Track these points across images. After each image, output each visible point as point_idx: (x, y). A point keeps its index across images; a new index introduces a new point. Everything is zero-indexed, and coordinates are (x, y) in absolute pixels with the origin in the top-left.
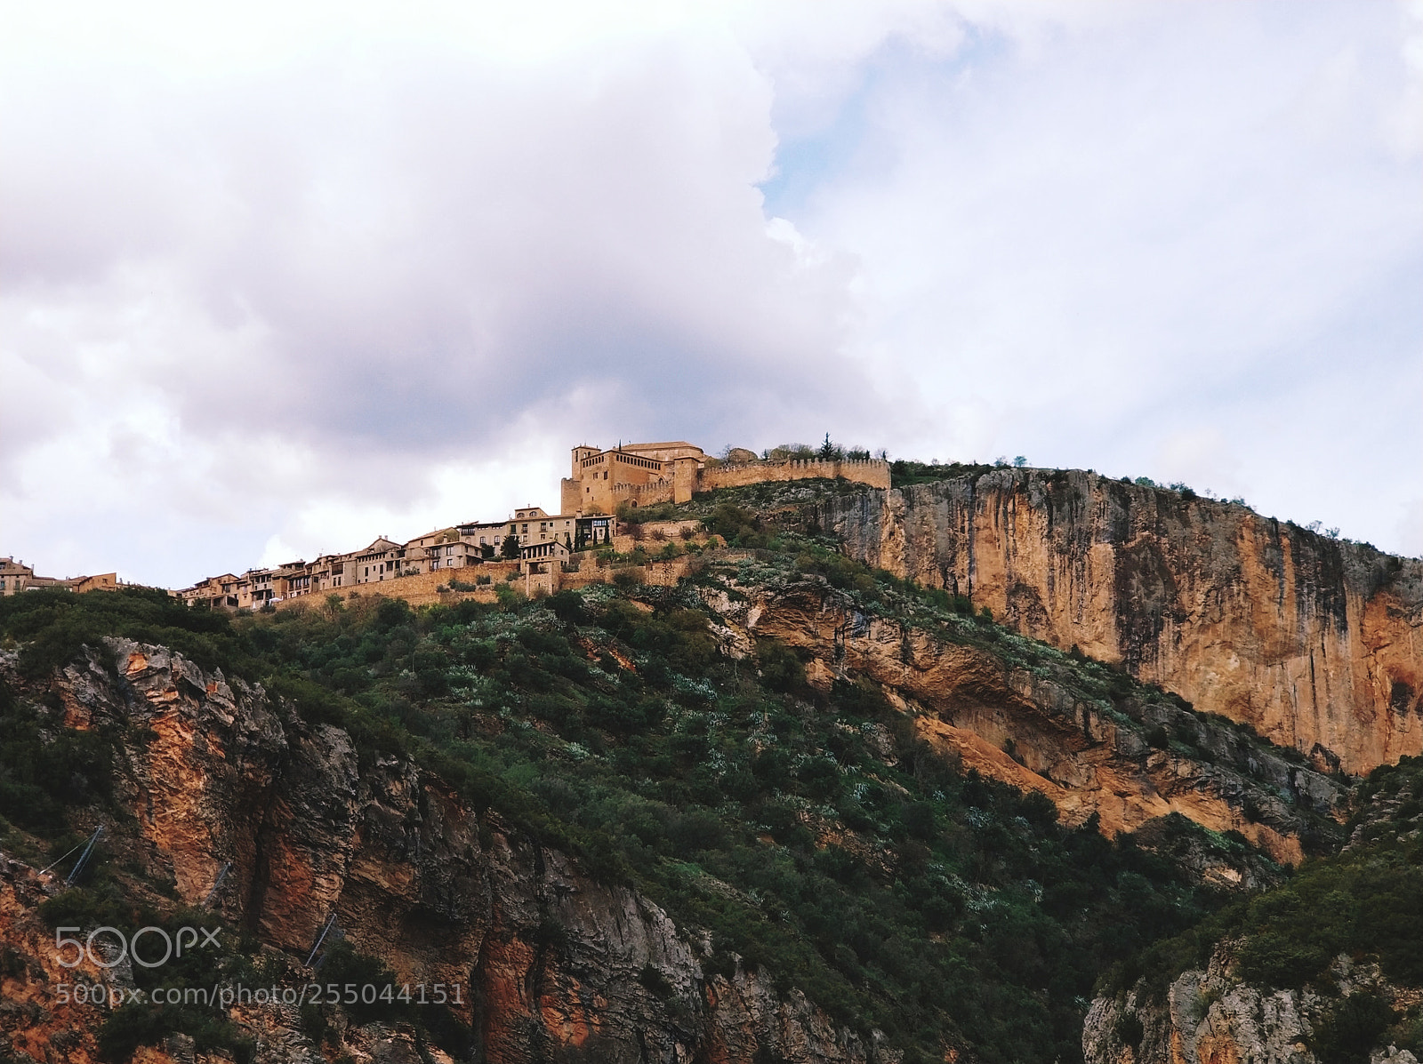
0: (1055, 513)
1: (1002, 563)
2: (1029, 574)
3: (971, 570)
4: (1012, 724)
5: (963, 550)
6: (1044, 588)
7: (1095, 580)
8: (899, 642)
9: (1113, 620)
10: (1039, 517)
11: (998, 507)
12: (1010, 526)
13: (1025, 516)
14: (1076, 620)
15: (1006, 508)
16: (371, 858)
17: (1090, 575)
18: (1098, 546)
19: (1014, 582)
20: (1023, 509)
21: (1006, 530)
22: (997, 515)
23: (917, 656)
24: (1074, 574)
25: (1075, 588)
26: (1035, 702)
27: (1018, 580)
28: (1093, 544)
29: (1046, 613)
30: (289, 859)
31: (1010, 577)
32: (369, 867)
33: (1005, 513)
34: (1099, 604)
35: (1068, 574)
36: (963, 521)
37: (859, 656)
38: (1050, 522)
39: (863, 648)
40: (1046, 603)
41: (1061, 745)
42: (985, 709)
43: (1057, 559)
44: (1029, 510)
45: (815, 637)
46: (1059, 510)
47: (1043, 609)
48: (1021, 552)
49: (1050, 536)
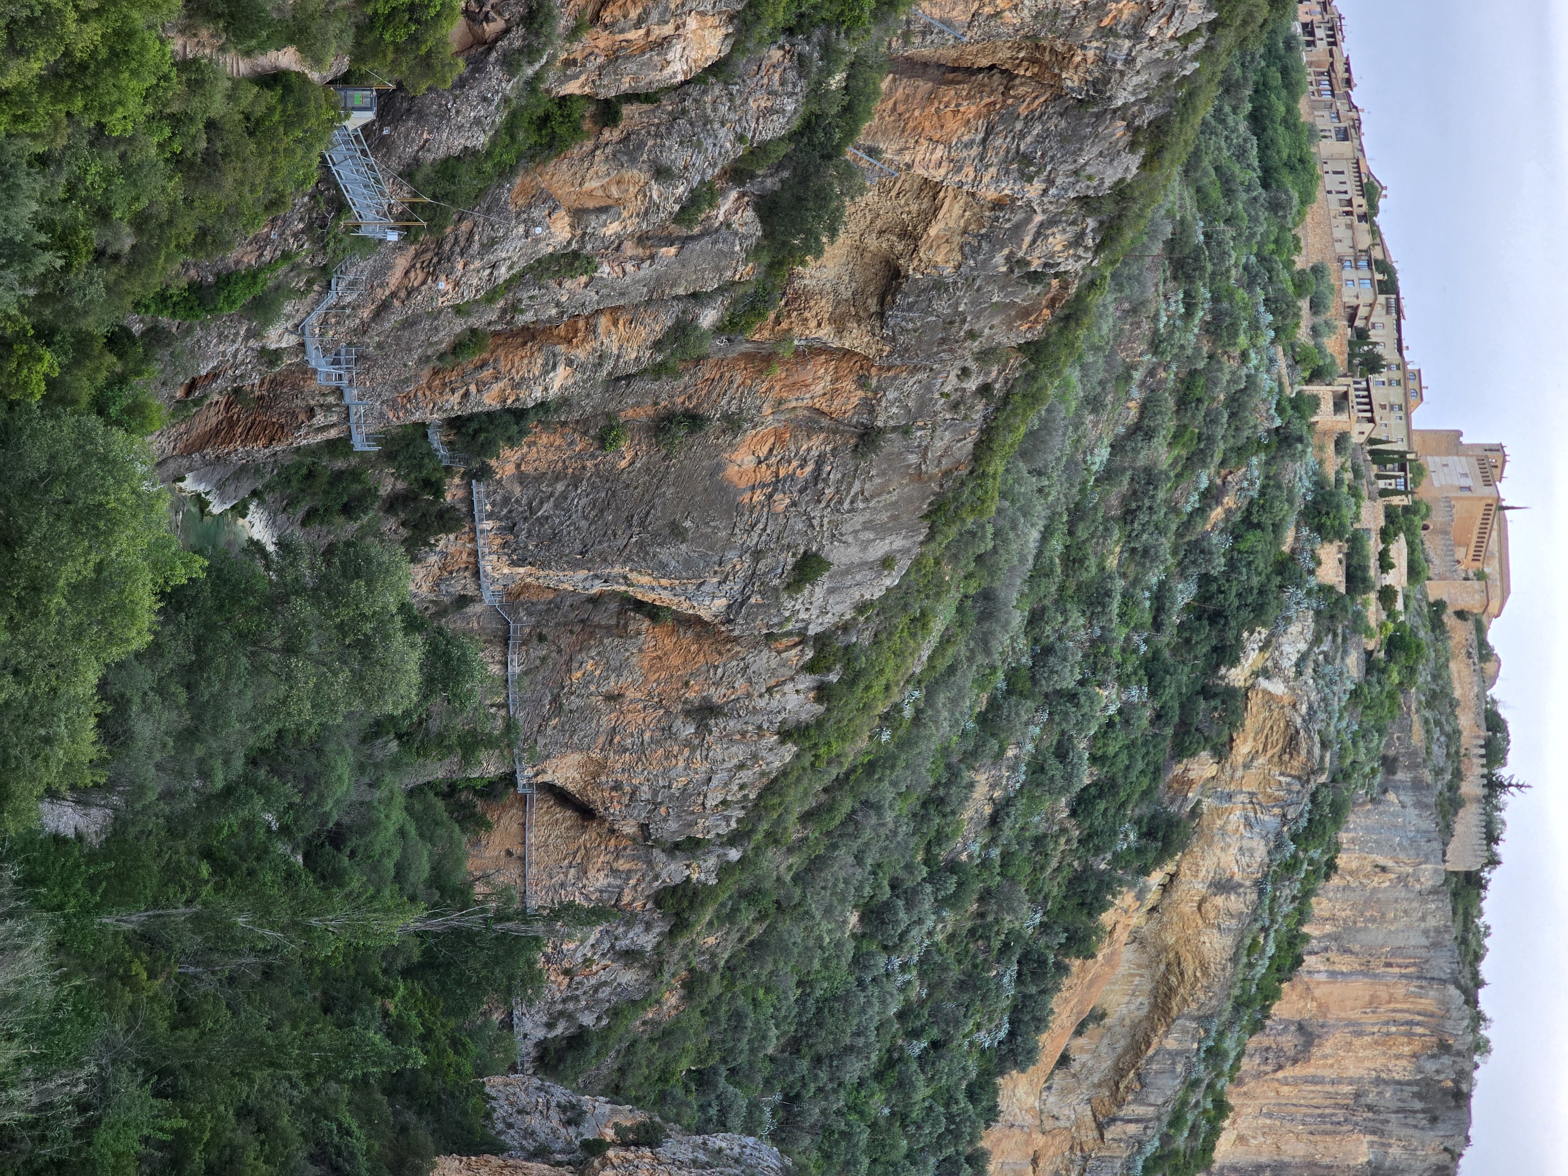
0: (1409, 1088)
1: (1343, 1015)
2: (1328, 1051)
3: (1333, 974)
4: (1127, 1022)
5: (1361, 964)
6: (1309, 1070)
7: (1318, 1138)
8: (1238, 878)
9: (1264, 1159)
10: (1405, 1069)
11: (1419, 1014)
12: (1393, 1029)
13: (1406, 1050)
14: (1265, 1110)
15: (1418, 1024)
16: (967, 214)
17: (1325, 1133)
18: (1365, 1145)
19: (1318, 1031)
20: (1416, 1046)
21: (1387, 1023)
22: (1407, 1011)
23: (1219, 900)
24: (1327, 1111)
25: (1309, 1111)
26: (1157, 1053)
27: (1319, 1037)
28: (1369, 1138)
29: (1275, 1071)
30: (969, 109)
31: (1322, 1026)
32: (957, 210)
33: (1411, 1023)
34: (1287, 1142)
35: (1328, 1102)
36: (1399, 966)
37: (1219, 823)
38: (1399, 1083)
39: (1230, 828)
40: (1289, 1072)
41: (1099, 1085)
42: (1148, 987)
43: (1347, 1089)
44: (1414, 1055)
45: (1246, 766)
46: (1415, 1095)
47: (1280, 1067)
48: (1357, 1042)
49: (1378, 1081)
